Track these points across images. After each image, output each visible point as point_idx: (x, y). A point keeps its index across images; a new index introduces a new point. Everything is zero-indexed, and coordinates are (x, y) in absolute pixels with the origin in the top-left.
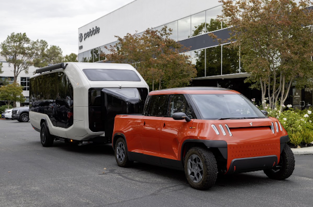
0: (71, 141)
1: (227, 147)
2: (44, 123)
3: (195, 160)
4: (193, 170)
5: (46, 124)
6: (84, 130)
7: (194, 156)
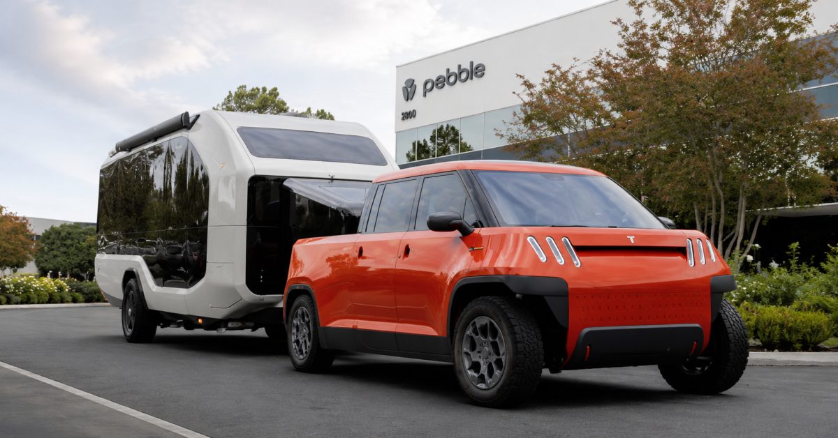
0: (200, 321)
1: (567, 296)
2: (132, 282)
3: (484, 331)
4: (475, 357)
5: (138, 283)
6: (232, 291)
7: (482, 321)
